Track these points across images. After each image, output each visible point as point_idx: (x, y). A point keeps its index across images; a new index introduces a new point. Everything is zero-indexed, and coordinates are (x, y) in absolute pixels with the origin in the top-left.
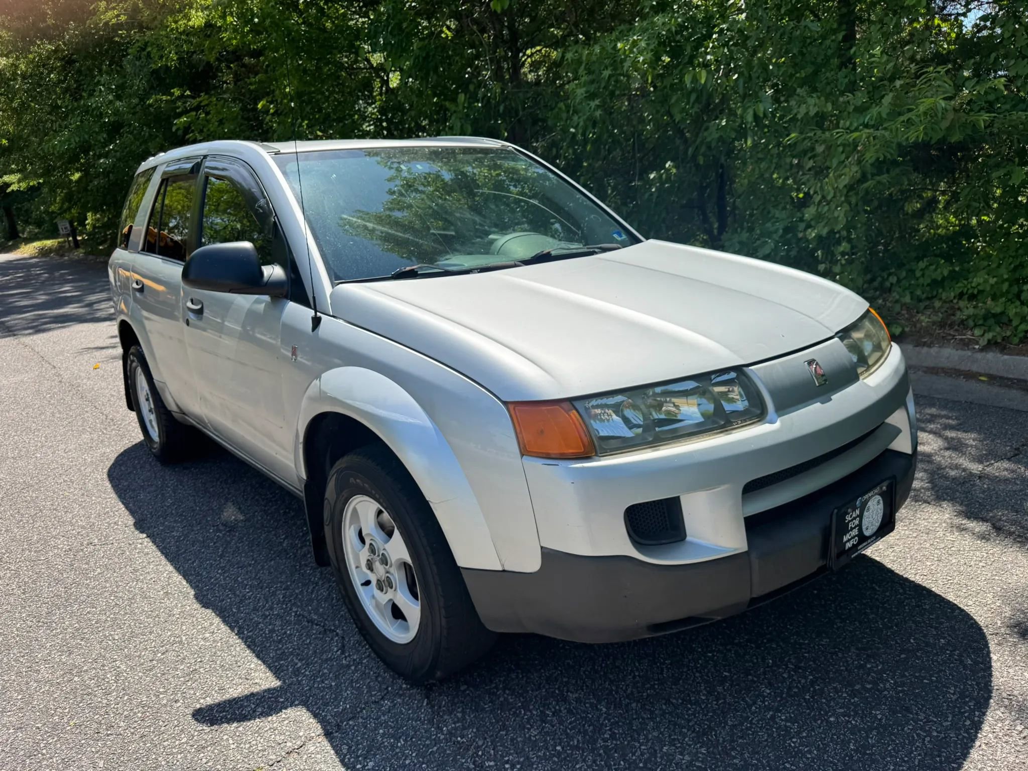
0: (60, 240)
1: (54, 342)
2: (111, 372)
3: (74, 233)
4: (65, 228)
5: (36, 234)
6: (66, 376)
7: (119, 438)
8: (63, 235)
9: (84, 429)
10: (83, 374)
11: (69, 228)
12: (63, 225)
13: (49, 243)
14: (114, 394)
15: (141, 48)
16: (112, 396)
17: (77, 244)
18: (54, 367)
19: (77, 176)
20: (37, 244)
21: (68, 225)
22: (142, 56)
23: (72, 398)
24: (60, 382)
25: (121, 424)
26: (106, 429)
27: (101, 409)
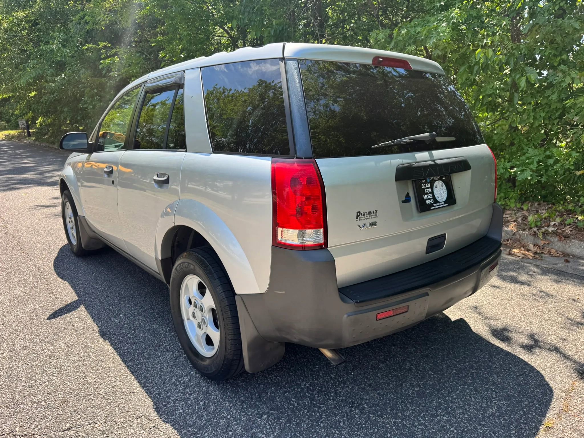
0: (19, 131)
1: (6, 200)
2: (44, 228)
3: (28, 127)
4: (23, 124)
5: (5, 126)
6: (11, 228)
7: (48, 293)
8: (21, 128)
9: (19, 281)
10: (23, 229)
11: (25, 124)
12: (22, 122)
13: (12, 132)
14: (46, 248)
15: (81, 17)
16: (45, 250)
17: (29, 134)
18: (4, 220)
19: (33, 94)
20: (6, 132)
21: (25, 123)
22: (81, 22)
23: (13, 249)
24: (6, 233)
25: (49, 279)
26: (37, 282)
27: (35, 262)
